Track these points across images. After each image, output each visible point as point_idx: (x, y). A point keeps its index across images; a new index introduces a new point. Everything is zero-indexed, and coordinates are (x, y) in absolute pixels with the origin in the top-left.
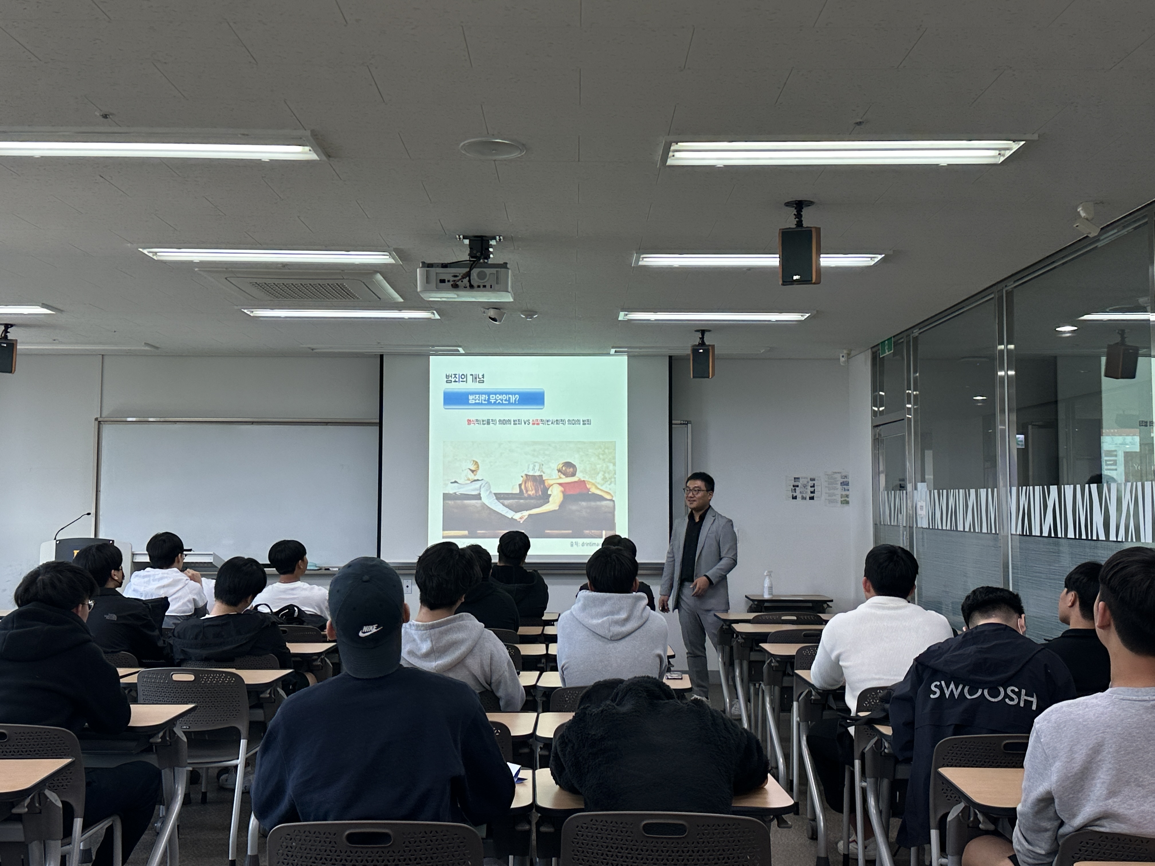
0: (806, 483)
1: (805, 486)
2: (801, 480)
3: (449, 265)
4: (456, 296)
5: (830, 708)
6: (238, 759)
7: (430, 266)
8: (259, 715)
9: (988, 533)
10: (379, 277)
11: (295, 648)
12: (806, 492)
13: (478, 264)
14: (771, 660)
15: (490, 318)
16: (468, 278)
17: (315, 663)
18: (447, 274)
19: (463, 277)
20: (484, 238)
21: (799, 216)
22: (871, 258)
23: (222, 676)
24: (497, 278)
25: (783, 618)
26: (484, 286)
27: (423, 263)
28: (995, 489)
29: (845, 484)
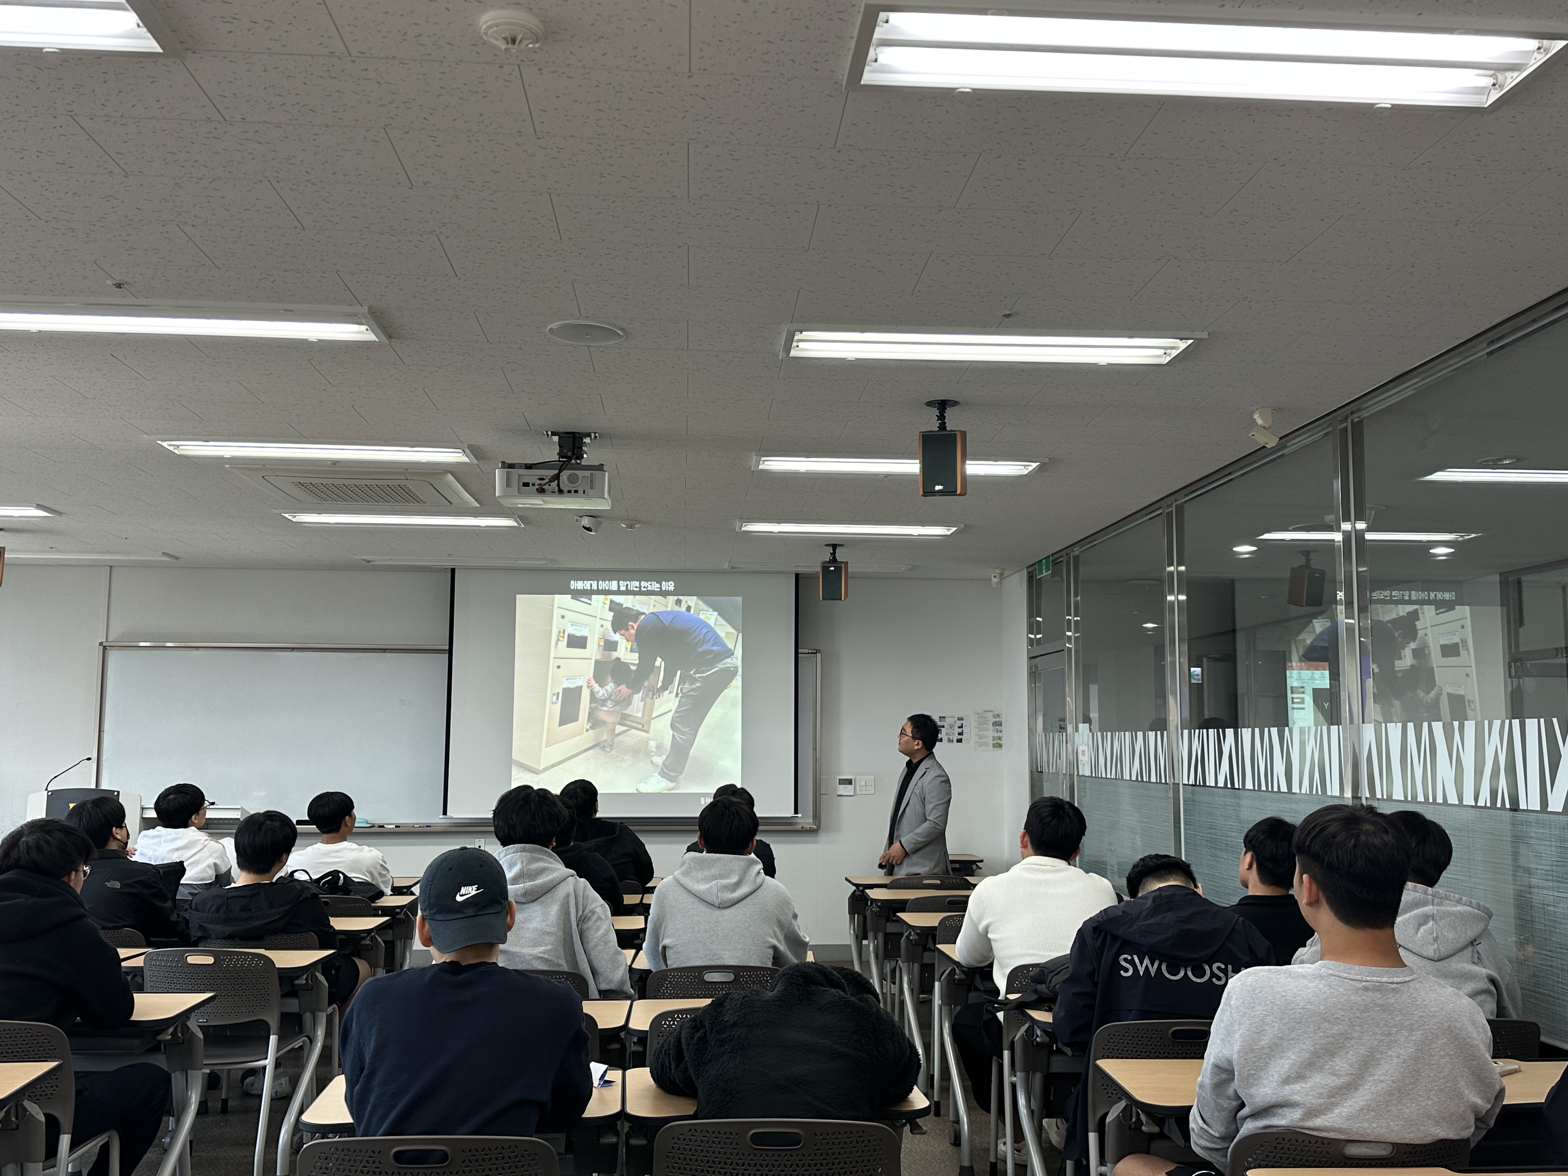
0: (952, 723)
1: (952, 727)
2: (947, 719)
3: (534, 466)
4: (542, 503)
5: (977, 989)
6: (266, 1058)
7: (511, 466)
8: (293, 1005)
9: (1157, 783)
10: (450, 477)
11: (340, 924)
12: (953, 734)
13: (569, 466)
14: (910, 932)
15: (583, 527)
16: (556, 481)
17: (363, 942)
18: (532, 476)
19: (551, 481)
20: (577, 435)
21: (941, 417)
22: (1025, 466)
23: (248, 958)
24: (591, 481)
25: (925, 882)
26: (576, 491)
27: (503, 463)
28: (1165, 732)
29: (998, 724)
